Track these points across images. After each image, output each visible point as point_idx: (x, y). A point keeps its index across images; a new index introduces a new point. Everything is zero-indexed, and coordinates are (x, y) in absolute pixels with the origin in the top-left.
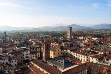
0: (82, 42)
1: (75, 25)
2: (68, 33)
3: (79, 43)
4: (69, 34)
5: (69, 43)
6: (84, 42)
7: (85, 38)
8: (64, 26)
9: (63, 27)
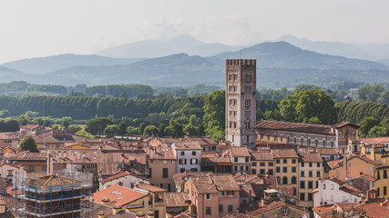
0: (331, 173)
1: (283, 48)
2: (229, 108)
3: (307, 179)
4: (234, 112)
5: (231, 182)
6: (342, 170)
7: (356, 144)
8: (203, 55)
9: (198, 60)
